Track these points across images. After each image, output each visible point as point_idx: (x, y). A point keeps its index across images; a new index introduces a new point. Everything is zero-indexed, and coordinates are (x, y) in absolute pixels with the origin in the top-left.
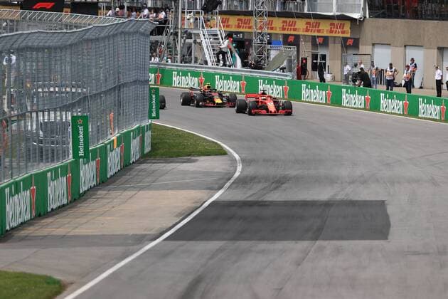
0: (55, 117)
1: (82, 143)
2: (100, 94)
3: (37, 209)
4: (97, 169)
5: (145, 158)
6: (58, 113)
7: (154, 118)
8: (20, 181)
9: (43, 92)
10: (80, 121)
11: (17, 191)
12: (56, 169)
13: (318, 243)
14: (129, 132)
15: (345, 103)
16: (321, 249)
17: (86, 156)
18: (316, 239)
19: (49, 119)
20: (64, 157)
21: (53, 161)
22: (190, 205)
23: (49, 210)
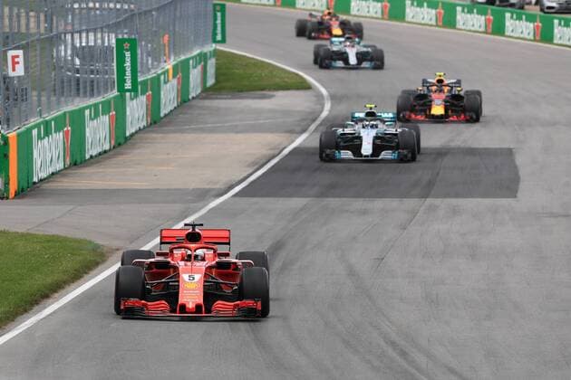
0: (95, 41)
1: (128, 73)
2: (151, 11)
3: (72, 156)
4: (147, 105)
5: (208, 92)
6: (99, 35)
7: (219, 42)
8: (51, 121)
9: (81, 9)
10: (127, 45)
11: (47, 133)
12: (96, 106)
13: (429, 201)
14: (188, 60)
15: (460, 25)
16: (432, 209)
17: (134, 89)
18: (425, 196)
19: (87, 42)
20: (106, 91)
21: (92, 95)
22: (266, 152)
23: (87, 157)
